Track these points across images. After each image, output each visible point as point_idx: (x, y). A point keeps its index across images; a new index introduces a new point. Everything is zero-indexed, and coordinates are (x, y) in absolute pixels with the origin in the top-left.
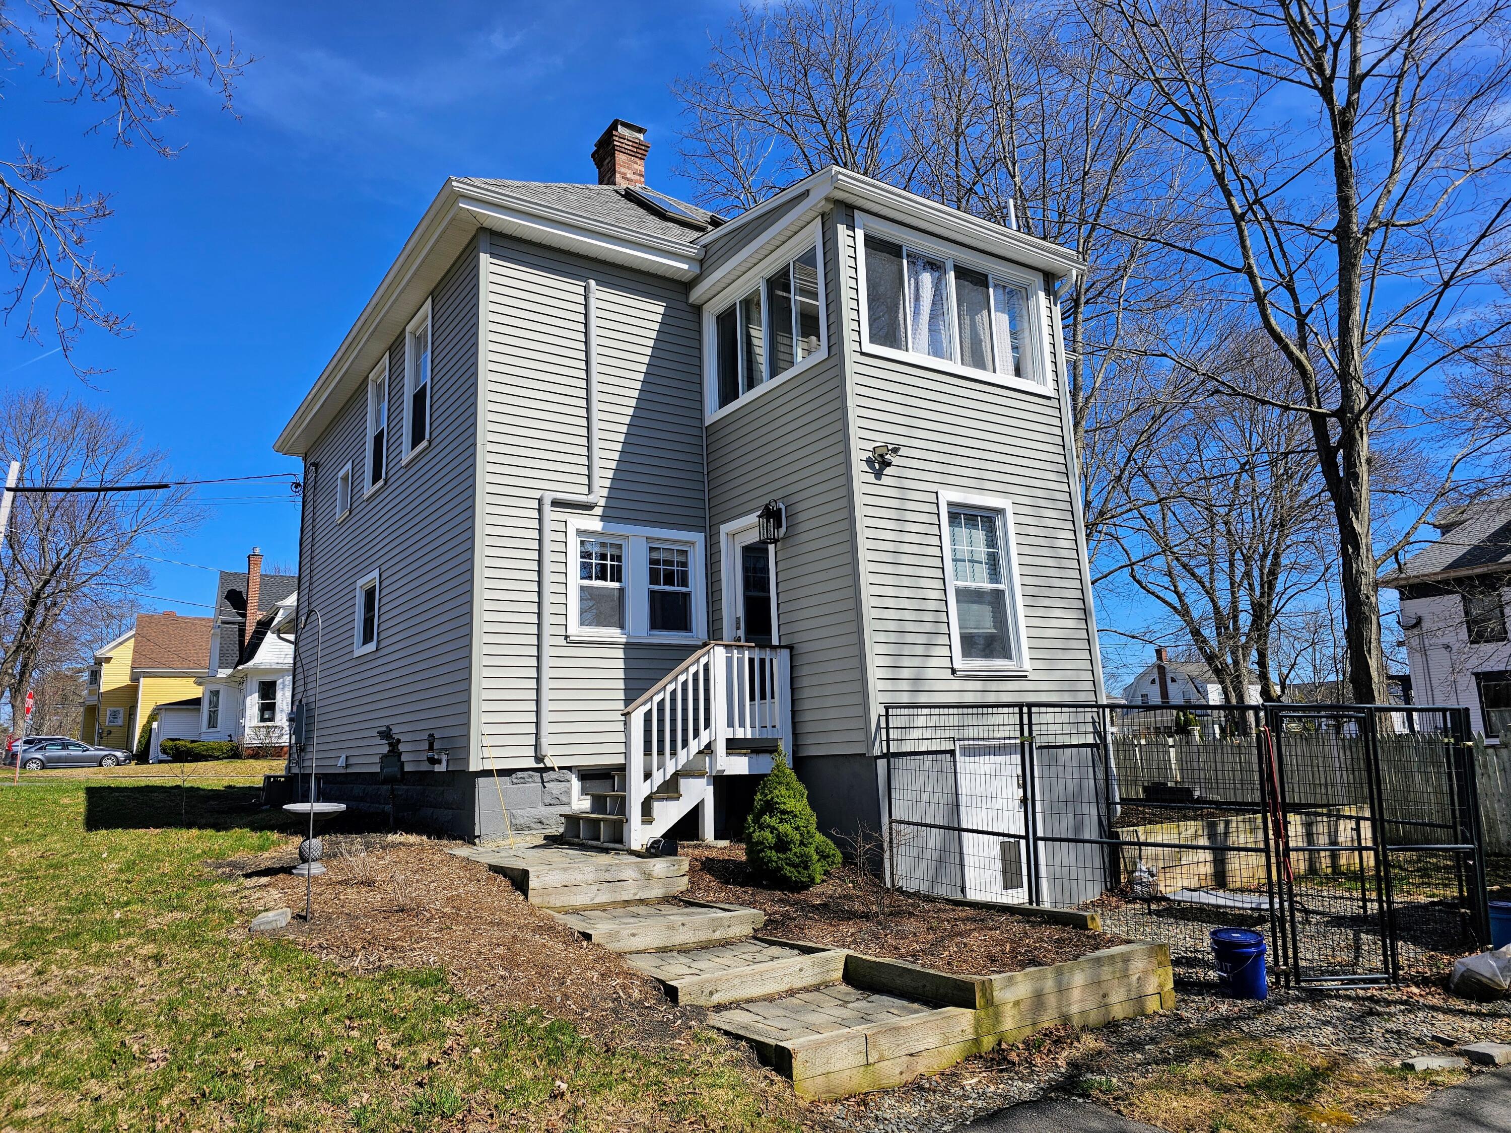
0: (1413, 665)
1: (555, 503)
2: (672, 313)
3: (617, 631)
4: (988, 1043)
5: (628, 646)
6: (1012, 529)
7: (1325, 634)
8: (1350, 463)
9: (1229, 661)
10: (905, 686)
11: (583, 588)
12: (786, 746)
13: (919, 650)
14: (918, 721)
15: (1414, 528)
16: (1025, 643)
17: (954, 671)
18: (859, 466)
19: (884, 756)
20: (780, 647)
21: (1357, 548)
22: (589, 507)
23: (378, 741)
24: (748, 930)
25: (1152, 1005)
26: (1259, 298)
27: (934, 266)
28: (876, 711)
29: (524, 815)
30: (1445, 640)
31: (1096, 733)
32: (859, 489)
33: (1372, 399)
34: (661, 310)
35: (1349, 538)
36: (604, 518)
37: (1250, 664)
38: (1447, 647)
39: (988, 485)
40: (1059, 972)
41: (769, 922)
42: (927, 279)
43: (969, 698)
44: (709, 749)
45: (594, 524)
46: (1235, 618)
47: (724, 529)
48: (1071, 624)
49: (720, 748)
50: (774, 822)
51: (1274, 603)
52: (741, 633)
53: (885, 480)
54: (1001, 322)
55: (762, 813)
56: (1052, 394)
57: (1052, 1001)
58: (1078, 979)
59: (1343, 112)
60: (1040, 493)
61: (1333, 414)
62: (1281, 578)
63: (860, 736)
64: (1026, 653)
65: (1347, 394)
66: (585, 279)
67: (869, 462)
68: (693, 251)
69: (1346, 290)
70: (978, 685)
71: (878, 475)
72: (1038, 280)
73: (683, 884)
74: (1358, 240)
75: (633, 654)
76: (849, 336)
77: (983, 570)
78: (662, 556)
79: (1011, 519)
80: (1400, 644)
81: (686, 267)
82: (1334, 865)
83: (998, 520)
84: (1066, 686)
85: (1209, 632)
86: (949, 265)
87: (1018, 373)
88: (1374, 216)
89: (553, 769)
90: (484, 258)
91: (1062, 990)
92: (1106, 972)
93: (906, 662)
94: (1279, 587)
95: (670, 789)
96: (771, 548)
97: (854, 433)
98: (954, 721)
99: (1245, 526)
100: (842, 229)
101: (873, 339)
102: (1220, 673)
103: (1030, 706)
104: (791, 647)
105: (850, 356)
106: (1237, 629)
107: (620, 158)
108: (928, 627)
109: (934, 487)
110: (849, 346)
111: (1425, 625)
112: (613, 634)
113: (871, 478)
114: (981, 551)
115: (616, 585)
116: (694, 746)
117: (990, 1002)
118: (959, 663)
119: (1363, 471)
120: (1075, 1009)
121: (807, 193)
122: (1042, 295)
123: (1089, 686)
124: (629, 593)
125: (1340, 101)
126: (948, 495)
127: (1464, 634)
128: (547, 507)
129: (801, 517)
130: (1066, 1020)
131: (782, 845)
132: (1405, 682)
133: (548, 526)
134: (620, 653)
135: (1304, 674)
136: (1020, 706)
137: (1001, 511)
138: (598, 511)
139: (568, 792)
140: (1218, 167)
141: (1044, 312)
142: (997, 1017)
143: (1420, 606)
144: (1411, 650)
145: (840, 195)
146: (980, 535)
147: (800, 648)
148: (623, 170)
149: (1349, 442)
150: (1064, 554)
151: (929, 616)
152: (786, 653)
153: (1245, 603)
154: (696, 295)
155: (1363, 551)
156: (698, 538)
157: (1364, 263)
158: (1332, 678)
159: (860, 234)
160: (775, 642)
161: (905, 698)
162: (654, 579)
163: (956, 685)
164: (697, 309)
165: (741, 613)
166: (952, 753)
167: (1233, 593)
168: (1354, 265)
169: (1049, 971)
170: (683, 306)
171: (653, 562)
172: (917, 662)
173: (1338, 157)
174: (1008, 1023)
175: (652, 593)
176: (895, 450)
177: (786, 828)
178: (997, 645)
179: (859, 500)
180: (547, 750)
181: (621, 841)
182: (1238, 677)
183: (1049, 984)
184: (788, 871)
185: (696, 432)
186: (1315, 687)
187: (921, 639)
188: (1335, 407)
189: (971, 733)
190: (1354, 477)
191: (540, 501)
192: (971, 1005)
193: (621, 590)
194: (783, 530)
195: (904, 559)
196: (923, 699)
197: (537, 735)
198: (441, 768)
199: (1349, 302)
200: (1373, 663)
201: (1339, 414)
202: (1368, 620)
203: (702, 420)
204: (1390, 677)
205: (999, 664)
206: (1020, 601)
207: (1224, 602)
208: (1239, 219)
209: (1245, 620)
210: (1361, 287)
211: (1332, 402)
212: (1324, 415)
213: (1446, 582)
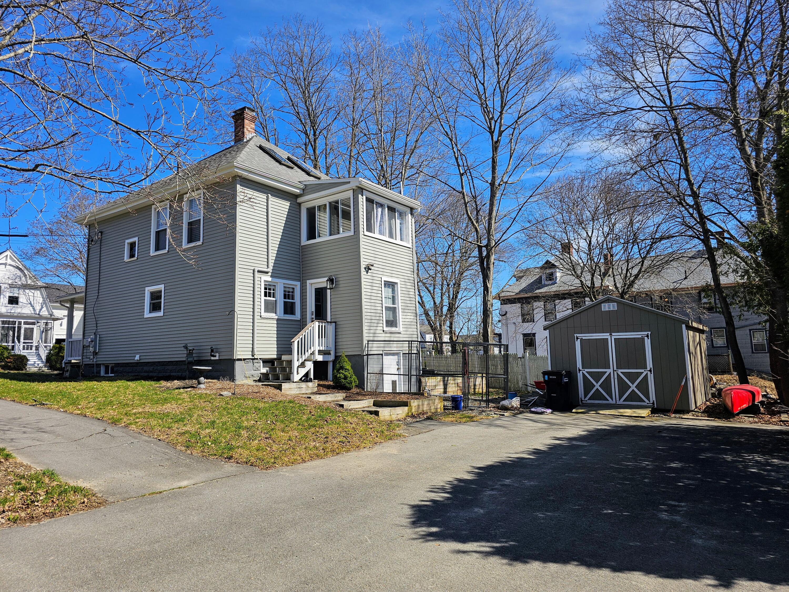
0: (503, 331)
1: (259, 271)
2: (292, 205)
3: (274, 315)
4: (410, 414)
5: (278, 320)
6: (399, 289)
7: (474, 317)
8: (488, 264)
9: (438, 324)
10: (371, 335)
11: (265, 300)
12: (332, 353)
13: (375, 325)
14: (375, 345)
15: (505, 286)
16: (401, 323)
17: (383, 331)
18: (363, 270)
19: (366, 355)
20: (331, 322)
21: (488, 292)
22: (267, 273)
23: (183, 349)
24: (342, 398)
25: (439, 410)
26: (466, 204)
27: (382, 206)
28: (365, 342)
29: (248, 373)
30: (514, 321)
31: (417, 350)
32: (363, 276)
33: (496, 243)
34: (289, 205)
35: (486, 289)
36: (271, 276)
37: (446, 328)
38: (515, 323)
39: (394, 275)
40: (422, 401)
41: (346, 397)
42: (380, 210)
43: (387, 339)
44: (313, 354)
45: (268, 278)
46: (442, 308)
47: (308, 282)
48: (412, 317)
49: (317, 353)
50: (343, 372)
51: (457, 304)
52: (314, 316)
53: (369, 274)
54: (398, 222)
55: (339, 370)
56: (411, 247)
57: (421, 407)
58: (426, 403)
59: (496, 142)
60: (406, 278)
61: (484, 246)
62: (461, 293)
63: (360, 349)
64: (401, 326)
65: (489, 240)
66: (267, 194)
67: (365, 268)
68: (302, 186)
69: (492, 205)
70: (389, 335)
71: (367, 272)
72: (409, 210)
73: (316, 389)
74: (497, 188)
75: (279, 322)
76: (361, 230)
77: (390, 301)
78: (287, 290)
79: (399, 285)
80: (499, 321)
81: (298, 191)
82: (474, 391)
83: (396, 286)
84: (410, 336)
85: (431, 314)
86: (386, 206)
87: (401, 240)
88: (502, 180)
89: (257, 359)
90: (238, 186)
91: (423, 405)
92: (431, 402)
93: (372, 328)
94: (459, 296)
95: (303, 365)
96: (329, 291)
97: (362, 260)
98: (382, 345)
99: (448, 272)
100: (360, 196)
101: (367, 230)
102: (434, 329)
103: (411, 341)
104: (335, 322)
105: (361, 236)
106: (442, 313)
107: (246, 122)
108: (378, 318)
109: (381, 276)
110: (361, 233)
111: (508, 315)
112: (273, 315)
113: (365, 273)
114: (390, 295)
115: (274, 299)
116: (310, 352)
117: (410, 406)
118: (385, 329)
119: (491, 266)
120: (425, 409)
121: (349, 182)
122: (410, 215)
123: (416, 336)
124: (278, 302)
125: (495, 139)
126: (384, 278)
127: (520, 319)
128: (256, 273)
129: (341, 282)
130: (423, 411)
131: (345, 378)
132: (500, 335)
133: (256, 279)
134: (275, 322)
135: (465, 332)
136: (409, 341)
137: (396, 283)
138: (270, 274)
139: (260, 367)
140: (456, 155)
141: (410, 221)
142: (411, 409)
143: (508, 307)
144: (502, 324)
145: (360, 186)
146: (390, 290)
147: (338, 323)
148: (247, 127)
149: (488, 256)
150: (411, 296)
151: (378, 315)
152: (334, 324)
153: (446, 302)
154: (300, 200)
155: (489, 293)
156: (298, 284)
157: (498, 195)
158: (475, 333)
159: (364, 197)
160: (329, 320)
161: (371, 339)
162: (285, 298)
163: (384, 335)
164: (300, 204)
165: (314, 309)
166: (382, 354)
167: (442, 298)
168: (495, 196)
169: (421, 400)
170: (295, 203)
171: (285, 291)
172: (375, 328)
173: (493, 159)
174: (413, 411)
175: (285, 302)
176: (372, 265)
177: (346, 373)
178: (394, 323)
179: (363, 280)
180: (256, 353)
181: (290, 379)
182: (441, 333)
183: (421, 403)
184: (347, 385)
185: (298, 247)
186: (468, 336)
187: (376, 321)
188: (485, 244)
189: (387, 349)
190: (489, 268)
191: (254, 270)
192: (407, 406)
193: (276, 301)
194: (334, 285)
195: (373, 298)
196: (376, 339)
197: (253, 348)
198: (217, 358)
199: (492, 209)
200: (489, 330)
201: (486, 246)
202: (489, 316)
203: (300, 243)
204: (495, 334)
205: (394, 329)
206: (400, 310)
207: (438, 301)
208: (462, 175)
209: (445, 309)
210: (496, 202)
211: (484, 242)
212: (482, 247)
213: (515, 299)
